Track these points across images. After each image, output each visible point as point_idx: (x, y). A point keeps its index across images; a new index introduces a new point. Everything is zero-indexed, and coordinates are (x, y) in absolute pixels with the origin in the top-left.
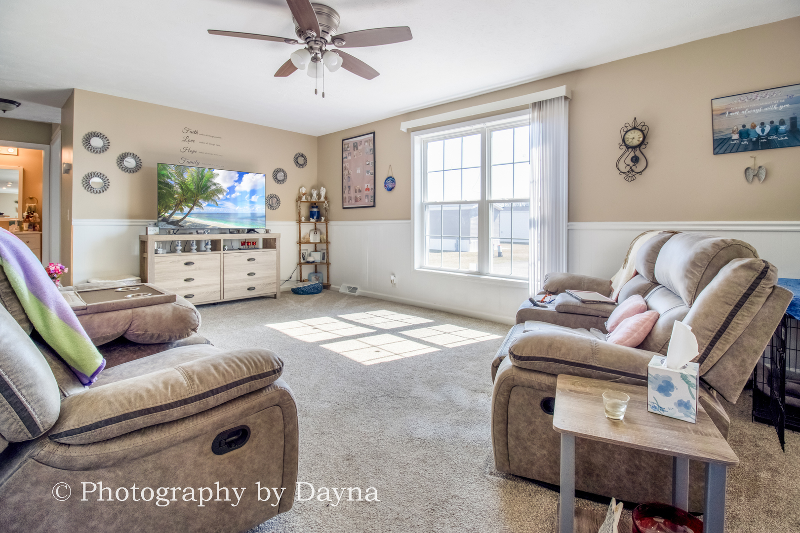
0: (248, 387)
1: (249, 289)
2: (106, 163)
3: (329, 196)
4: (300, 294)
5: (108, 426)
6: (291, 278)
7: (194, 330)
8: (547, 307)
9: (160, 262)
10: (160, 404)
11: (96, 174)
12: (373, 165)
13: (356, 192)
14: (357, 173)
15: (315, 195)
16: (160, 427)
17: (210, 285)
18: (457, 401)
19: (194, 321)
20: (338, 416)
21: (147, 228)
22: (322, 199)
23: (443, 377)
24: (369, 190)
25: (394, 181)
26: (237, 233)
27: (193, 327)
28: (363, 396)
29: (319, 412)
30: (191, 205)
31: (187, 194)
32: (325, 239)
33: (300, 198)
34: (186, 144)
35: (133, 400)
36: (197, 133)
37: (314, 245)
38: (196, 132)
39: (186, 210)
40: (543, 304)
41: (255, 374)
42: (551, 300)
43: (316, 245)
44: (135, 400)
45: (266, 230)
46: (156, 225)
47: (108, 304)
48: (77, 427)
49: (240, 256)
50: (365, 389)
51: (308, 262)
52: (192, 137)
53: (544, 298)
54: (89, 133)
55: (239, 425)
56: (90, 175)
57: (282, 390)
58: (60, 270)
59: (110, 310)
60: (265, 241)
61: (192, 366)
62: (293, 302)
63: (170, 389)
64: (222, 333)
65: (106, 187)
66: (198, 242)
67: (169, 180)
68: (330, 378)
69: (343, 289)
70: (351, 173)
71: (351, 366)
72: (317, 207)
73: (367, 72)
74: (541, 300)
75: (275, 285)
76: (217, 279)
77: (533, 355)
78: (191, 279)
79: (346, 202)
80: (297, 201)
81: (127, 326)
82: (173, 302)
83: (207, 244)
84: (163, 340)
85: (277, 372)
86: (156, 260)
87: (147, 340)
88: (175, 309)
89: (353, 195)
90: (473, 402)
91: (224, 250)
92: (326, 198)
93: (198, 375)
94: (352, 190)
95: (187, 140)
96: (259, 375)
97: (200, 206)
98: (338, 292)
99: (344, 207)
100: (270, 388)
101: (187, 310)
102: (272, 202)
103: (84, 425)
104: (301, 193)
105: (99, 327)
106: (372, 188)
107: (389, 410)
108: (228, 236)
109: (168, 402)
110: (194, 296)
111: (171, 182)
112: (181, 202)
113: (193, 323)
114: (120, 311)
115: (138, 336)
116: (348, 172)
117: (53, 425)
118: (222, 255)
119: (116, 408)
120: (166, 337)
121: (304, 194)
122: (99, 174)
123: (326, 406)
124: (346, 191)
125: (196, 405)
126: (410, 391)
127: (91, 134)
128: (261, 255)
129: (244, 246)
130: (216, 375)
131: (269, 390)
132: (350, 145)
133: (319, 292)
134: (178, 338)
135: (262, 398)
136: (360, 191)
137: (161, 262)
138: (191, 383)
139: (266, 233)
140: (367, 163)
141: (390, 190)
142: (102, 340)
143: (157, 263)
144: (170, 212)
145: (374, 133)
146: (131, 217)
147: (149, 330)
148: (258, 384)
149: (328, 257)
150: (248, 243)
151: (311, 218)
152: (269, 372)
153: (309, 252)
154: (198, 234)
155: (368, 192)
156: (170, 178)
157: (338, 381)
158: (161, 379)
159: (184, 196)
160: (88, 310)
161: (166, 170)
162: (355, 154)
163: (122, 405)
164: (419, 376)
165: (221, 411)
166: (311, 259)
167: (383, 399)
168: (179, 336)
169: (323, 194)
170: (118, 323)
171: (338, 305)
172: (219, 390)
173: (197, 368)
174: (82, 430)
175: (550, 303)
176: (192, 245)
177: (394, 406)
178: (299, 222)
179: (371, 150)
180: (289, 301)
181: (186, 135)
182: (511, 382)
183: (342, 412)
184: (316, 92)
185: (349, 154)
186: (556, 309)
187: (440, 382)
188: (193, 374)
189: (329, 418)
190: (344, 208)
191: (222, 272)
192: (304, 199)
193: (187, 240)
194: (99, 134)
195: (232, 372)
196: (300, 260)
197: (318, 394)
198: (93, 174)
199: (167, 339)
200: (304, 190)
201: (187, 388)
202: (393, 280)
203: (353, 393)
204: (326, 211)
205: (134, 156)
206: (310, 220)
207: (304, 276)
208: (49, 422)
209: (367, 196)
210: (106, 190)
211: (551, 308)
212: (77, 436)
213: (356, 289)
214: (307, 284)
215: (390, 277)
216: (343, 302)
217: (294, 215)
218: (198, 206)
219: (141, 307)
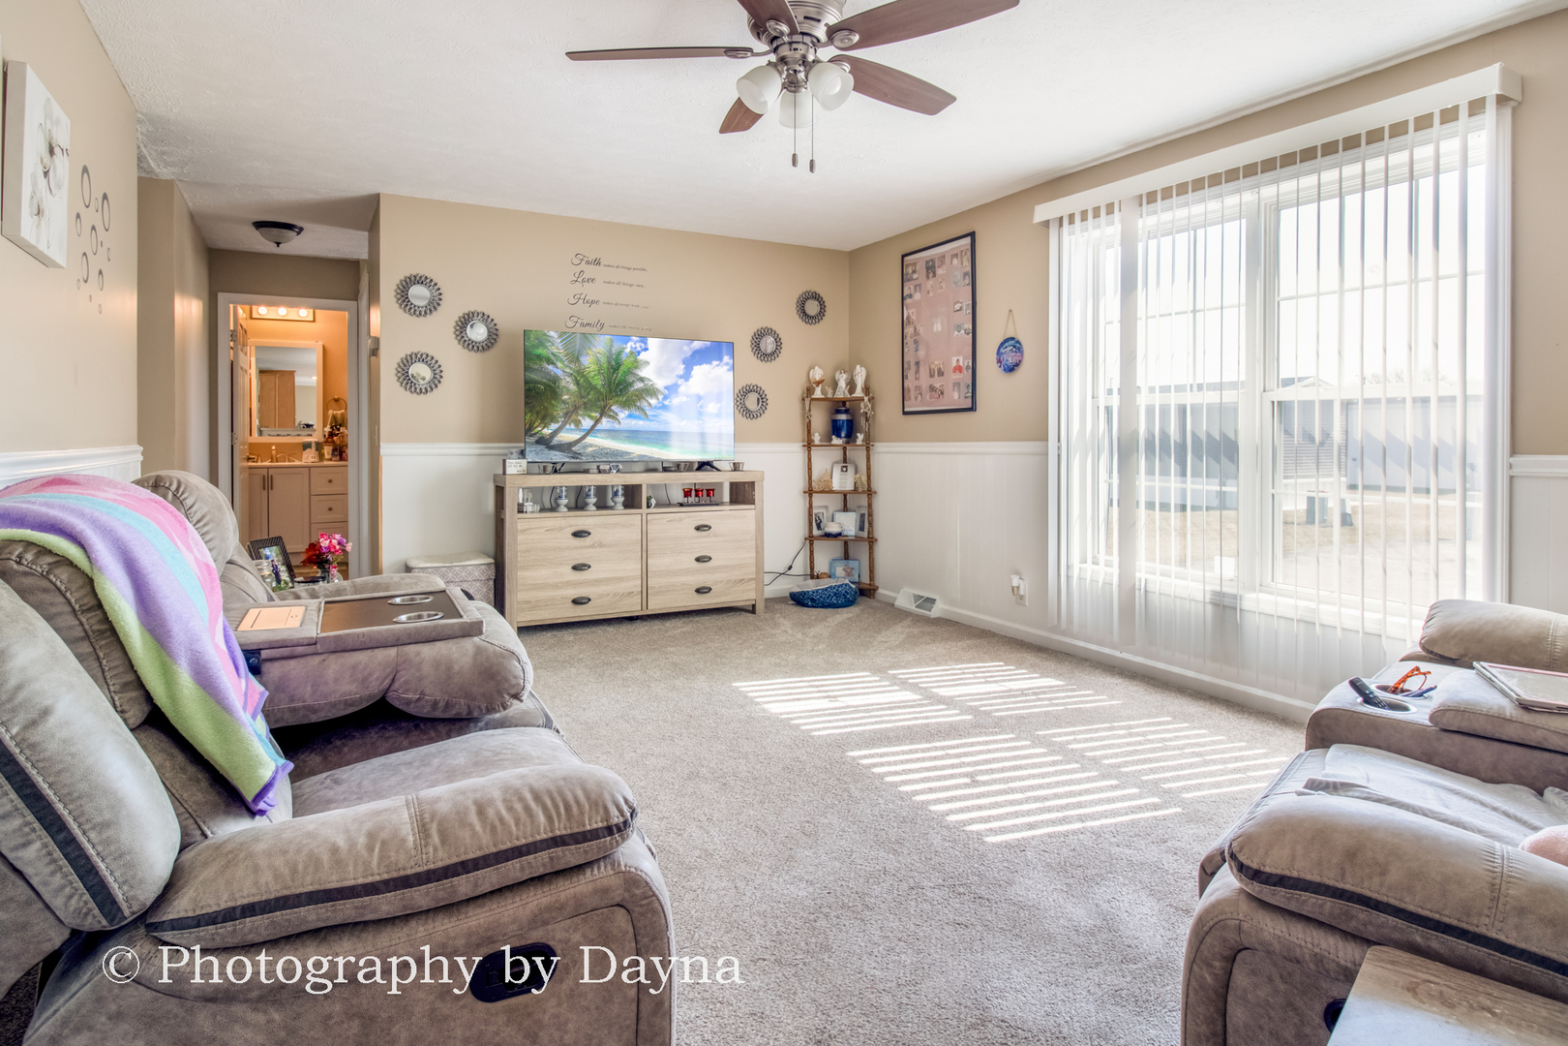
0: (547, 860)
1: (698, 591)
2: (435, 335)
3: (875, 386)
4: (807, 606)
5: (248, 919)
6: (790, 568)
7: (517, 696)
8: (1406, 709)
9: (526, 530)
10: (351, 883)
11: (419, 356)
12: (970, 311)
13: (932, 376)
14: (935, 330)
15: (842, 384)
16: (360, 928)
17: (620, 579)
18: (1129, 933)
19: (515, 677)
20: (822, 923)
21: (504, 461)
22: (859, 393)
23: (1104, 858)
24: (961, 372)
25: (1019, 349)
26: (675, 471)
27: (513, 692)
28: (890, 880)
29: (782, 906)
30: (597, 415)
31: (588, 394)
32: (866, 483)
33: (810, 391)
34: (578, 288)
35: (300, 867)
36: (599, 263)
37: (840, 497)
38: (597, 262)
39: (587, 423)
40: (1398, 698)
41: (564, 832)
42: (1424, 688)
43: (845, 496)
44: (306, 868)
45: (734, 464)
46: (522, 454)
47: (354, 634)
48: (190, 914)
49: (681, 520)
50: (899, 862)
51: (828, 535)
52: (590, 271)
53: (1404, 680)
54: (406, 277)
55: (530, 942)
56: (409, 358)
57: (629, 872)
58: (338, 547)
59: (357, 647)
60: (734, 487)
61: (437, 800)
62: (789, 624)
63: (377, 850)
64: (629, 686)
65: (436, 382)
66: (601, 491)
67: (550, 367)
68: (827, 821)
69: (904, 600)
70: (921, 332)
71: (881, 796)
72: (847, 412)
73: (925, 98)
74: (1392, 684)
75: (753, 585)
76: (633, 567)
77: (1295, 874)
78: (585, 565)
79: (910, 399)
80: (803, 399)
81: (387, 682)
82: (477, 635)
83: (616, 494)
84: (457, 714)
85: (617, 830)
86: (521, 525)
87: (425, 711)
88: (479, 651)
89: (925, 381)
90: (1172, 943)
91: (648, 507)
92: (867, 390)
93: (440, 824)
94: (924, 371)
95: (580, 280)
96: (572, 835)
97: (614, 417)
98: (893, 605)
99: (906, 410)
100: (602, 864)
101: (502, 655)
102: (750, 402)
103: (204, 912)
104: (813, 380)
105: (336, 680)
106: (968, 367)
107: (945, 927)
108: (658, 478)
109: (370, 879)
110: (590, 600)
111: (555, 370)
112: (576, 408)
113: (514, 682)
114: (376, 651)
115: (408, 702)
116: (915, 329)
117: (149, 904)
118: (644, 517)
119: (267, 883)
120: (460, 708)
121: (818, 383)
122: (424, 356)
123: (801, 891)
124: (911, 374)
125: (428, 892)
126: (1010, 883)
127: (410, 279)
128: (726, 519)
129: (690, 498)
130: (478, 828)
131: (599, 869)
132: (917, 268)
133: (849, 603)
134: (484, 711)
135: (579, 887)
136: (941, 373)
137: (530, 529)
138: (423, 842)
139: (735, 470)
140: (957, 307)
141: (1011, 369)
142: (342, 707)
143: (523, 531)
144: (554, 426)
145: (972, 235)
146: (483, 438)
147: (427, 691)
148: (570, 856)
149: (871, 524)
150: (697, 491)
151: (834, 437)
152: (597, 829)
153: (831, 512)
154: (600, 472)
155: (957, 376)
156: (553, 364)
157: (843, 831)
158: (368, 826)
159: (582, 397)
160: (318, 646)
161: (545, 347)
162: (929, 287)
163: (277, 877)
164: (1042, 847)
165: (486, 908)
166: (833, 528)
167: (937, 895)
168: (487, 708)
169: (860, 381)
170: (370, 674)
171: (884, 639)
172: (481, 862)
173: (444, 807)
174: (199, 921)
175: (1420, 695)
176: (588, 496)
177: (961, 919)
178: (809, 445)
179: (965, 274)
180: (782, 620)
181: (578, 269)
182: (1232, 936)
183: (833, 914)
184: (794, 162)
185: (915, 286)
186: (1432, 718)
187: (1094, 872)
188: (432, 821)
189: (800, 923)
190: (905, 413)
191: (645, 553)
192: (818, 394)
193: (580, 484)
194: (423, 279)
195: (512, 822)
196: (811, 531)
197: (790, 859)
198: (414, 356)
199: (465, 713)
200: (817, 374)
201: (413, 852)
202: (1018, 587)
203: (868, 869)
204: (867, 420)
205: (485, 318)
206: (831, 440)
207: (821, 566)
208: (142, 898)
209: (957, 384)
210: (436, 386)
211: (1418, 713)
212: (190, 933)
213: (933, 601)
214: (824, 584)
215: (1011, 579)
216: (899, 632)
217: (798, 430)
218: (610, 416)
219: (416, 643)
